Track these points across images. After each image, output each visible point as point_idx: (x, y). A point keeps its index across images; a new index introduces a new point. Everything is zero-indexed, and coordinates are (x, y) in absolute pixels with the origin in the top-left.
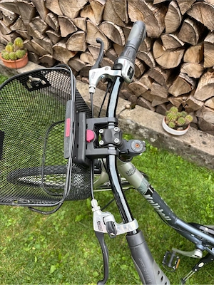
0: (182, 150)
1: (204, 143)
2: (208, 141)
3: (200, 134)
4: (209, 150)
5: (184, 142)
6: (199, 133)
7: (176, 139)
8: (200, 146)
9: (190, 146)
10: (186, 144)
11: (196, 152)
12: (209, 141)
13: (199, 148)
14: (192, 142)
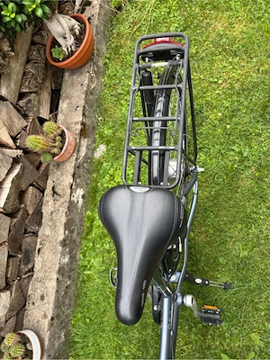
0: (62, 323)
1: (42, 298)
2: (39, 292)
3: (32, 306)
4: (50, 290)
5: (49, 329)
6: (29, 307)
7: (46, 343)
8: (48, 303)
9: (52, 319)
10: (51, 325)
11: (58, 304)
12: (38, 290)
13: (52, 306)
14: (45, 316)
